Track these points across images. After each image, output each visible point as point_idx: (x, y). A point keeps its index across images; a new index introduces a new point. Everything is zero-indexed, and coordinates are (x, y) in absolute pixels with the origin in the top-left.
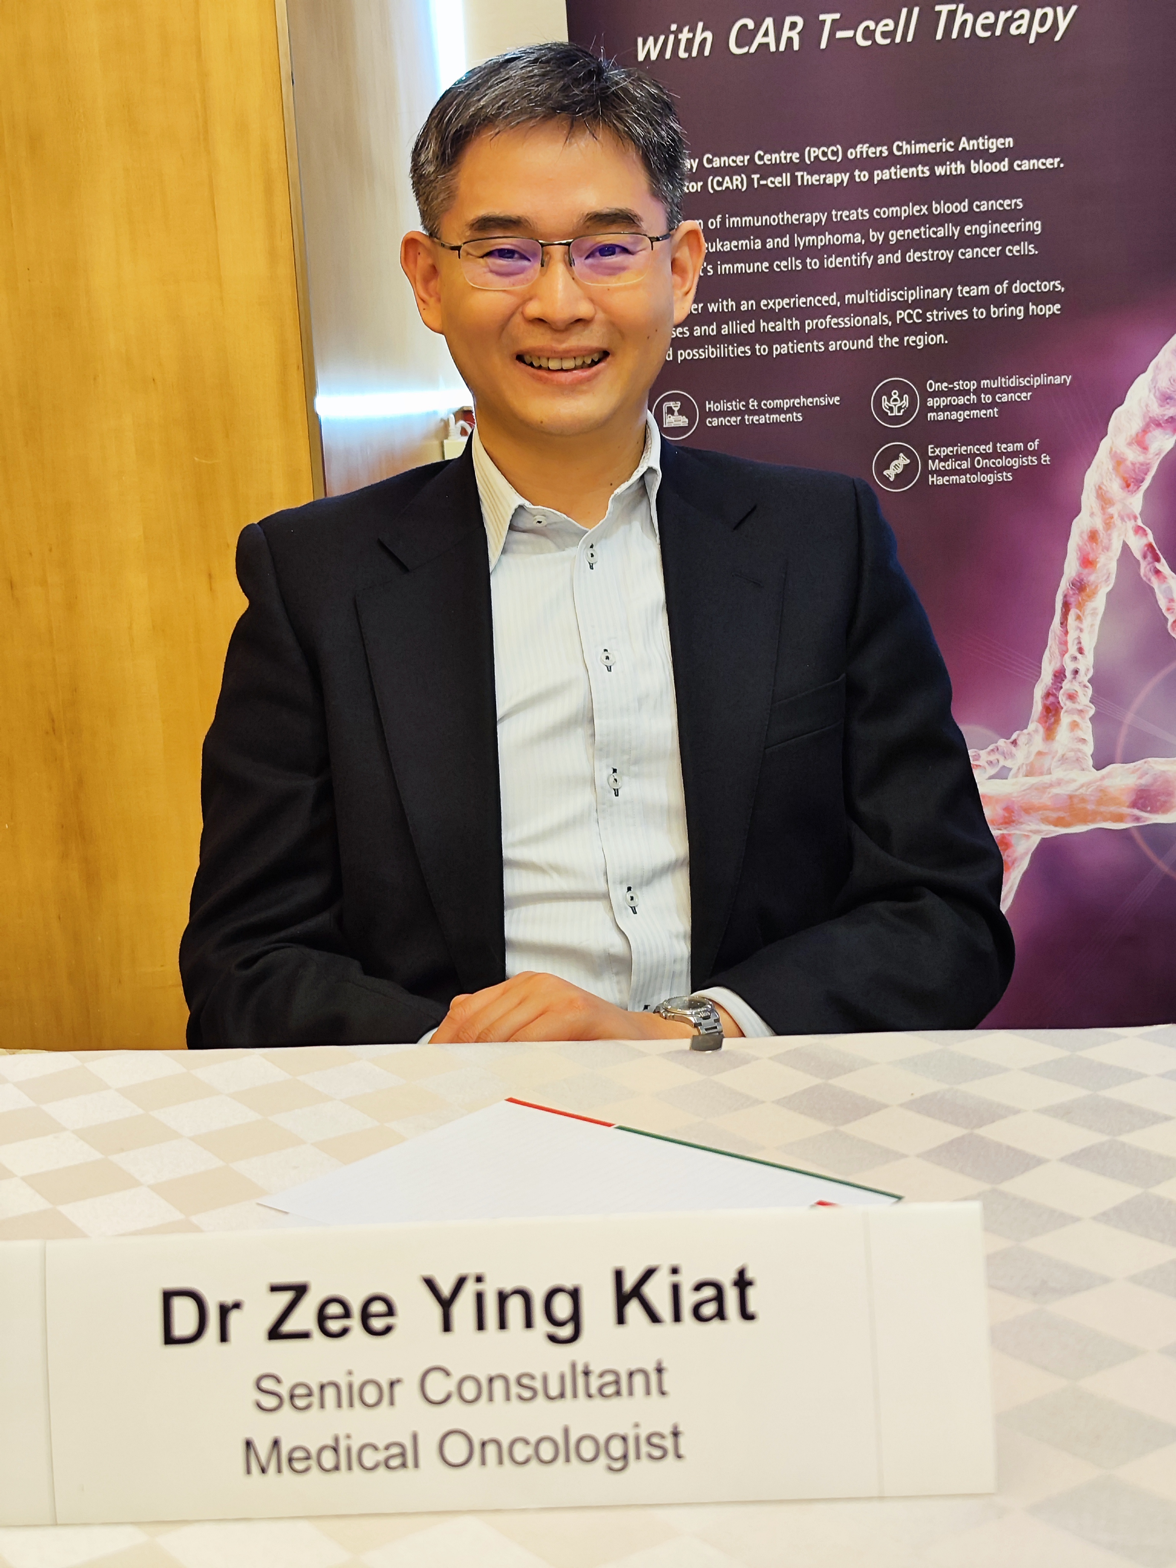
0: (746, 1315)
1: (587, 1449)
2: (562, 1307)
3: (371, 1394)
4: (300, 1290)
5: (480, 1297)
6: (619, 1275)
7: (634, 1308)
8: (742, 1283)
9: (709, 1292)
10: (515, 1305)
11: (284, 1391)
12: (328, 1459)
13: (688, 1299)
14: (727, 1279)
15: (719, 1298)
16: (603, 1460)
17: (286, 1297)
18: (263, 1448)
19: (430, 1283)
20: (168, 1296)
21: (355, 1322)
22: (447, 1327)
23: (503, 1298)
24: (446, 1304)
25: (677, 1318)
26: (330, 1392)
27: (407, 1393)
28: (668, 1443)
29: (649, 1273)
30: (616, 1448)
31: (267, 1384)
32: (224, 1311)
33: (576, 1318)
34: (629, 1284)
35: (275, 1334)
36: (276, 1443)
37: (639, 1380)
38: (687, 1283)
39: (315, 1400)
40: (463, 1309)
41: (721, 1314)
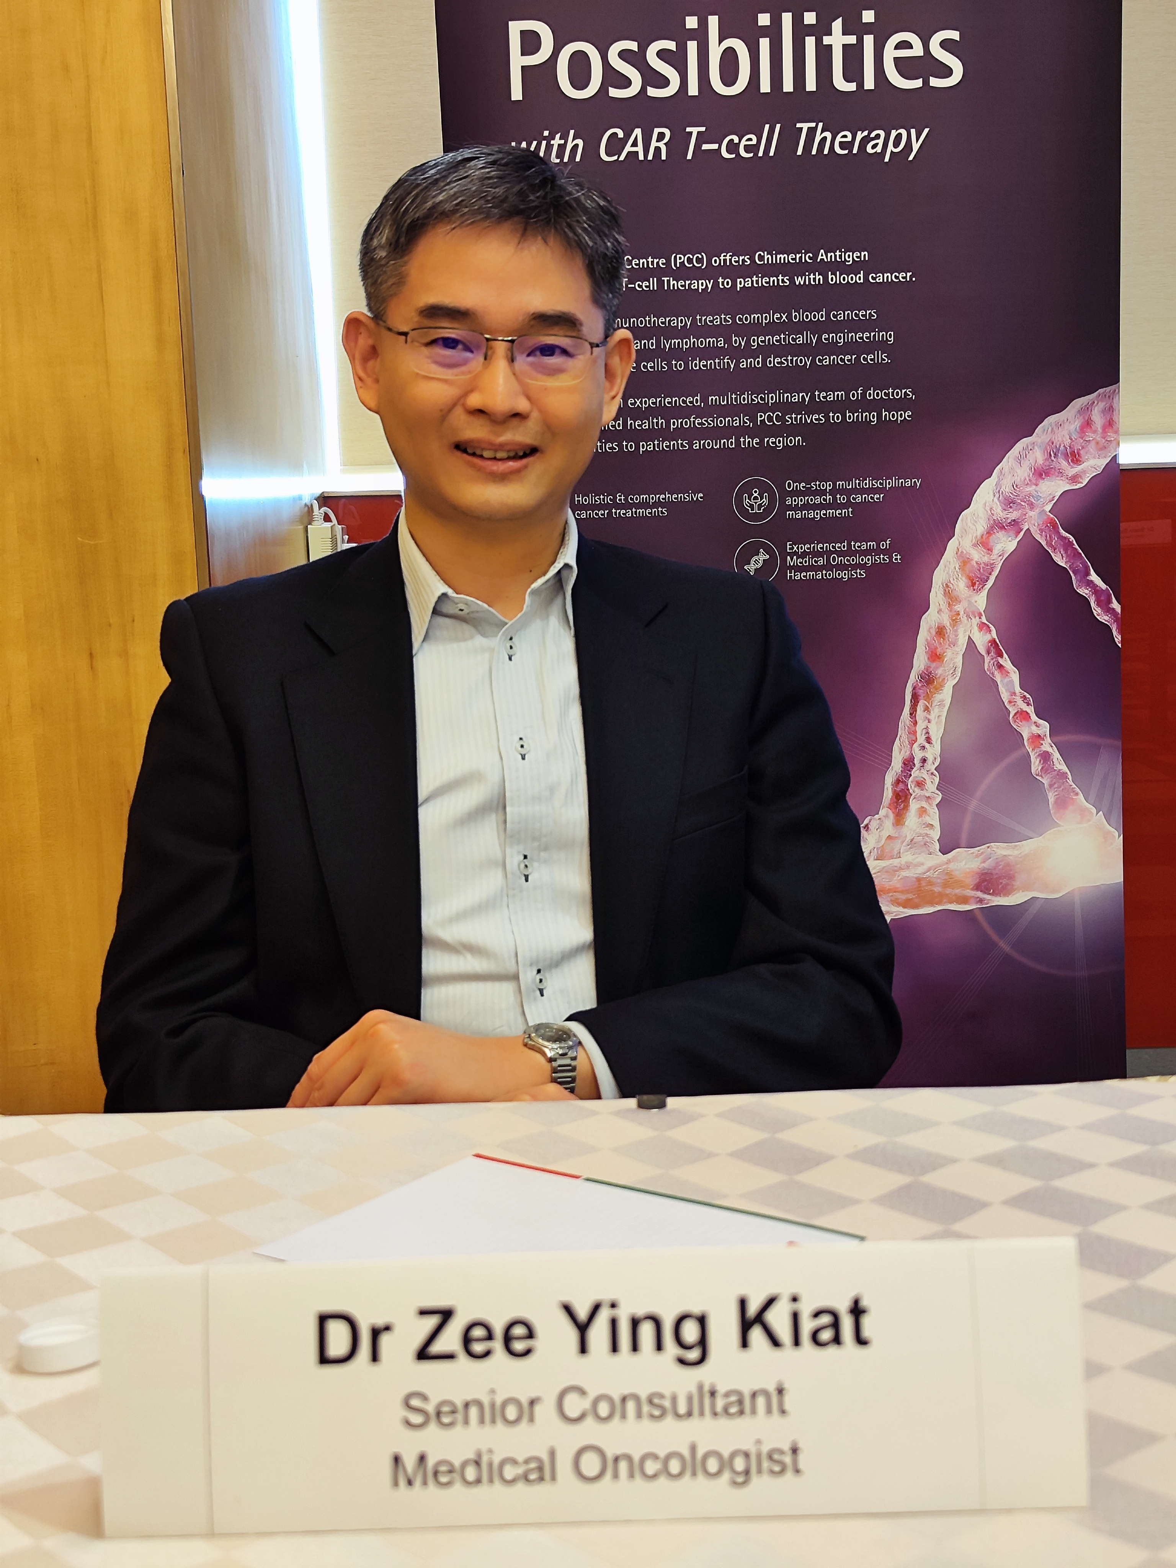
0: (861, 1341)
1: (713, 1465)
2: (690, 1331)
3: (511, 1412)
4: (446, 1315)
5: (614, 1323)
6: (743, 1304)
7: (756, 1334)
8: (857, 1311)
9: (826, 1319)
10: (647, 1331)
11: (430, 1408)
12: (471, 1473)
13: (807, 1326)
14: (843, 1307)
15: (836, 1325)
16: (726, 1476)
17: (432, 1322)
18: (410, 1462)
19: (568, 1309)
20: (323, 1319)
21: (497, 1345)
22: (583, 1349)
23: (635, 1323)
24: (583, 1328)
25: (797, 1342)
26: (473, 1411)
27: (545, 1411)
28: (788, 1459)
29: (770, 1302)
30: (739, 1464)
31: (415, 1402)
32: (376, 1333)
33: (703, 1342)
34: (752, 1309)
35: (423, 1354)
36: (422, 1458)
37: (761, 1401)
38: (806, 1309)
39: (460, 1417)
40: (599, 1333)
41: (837, 1340)
